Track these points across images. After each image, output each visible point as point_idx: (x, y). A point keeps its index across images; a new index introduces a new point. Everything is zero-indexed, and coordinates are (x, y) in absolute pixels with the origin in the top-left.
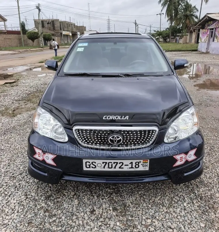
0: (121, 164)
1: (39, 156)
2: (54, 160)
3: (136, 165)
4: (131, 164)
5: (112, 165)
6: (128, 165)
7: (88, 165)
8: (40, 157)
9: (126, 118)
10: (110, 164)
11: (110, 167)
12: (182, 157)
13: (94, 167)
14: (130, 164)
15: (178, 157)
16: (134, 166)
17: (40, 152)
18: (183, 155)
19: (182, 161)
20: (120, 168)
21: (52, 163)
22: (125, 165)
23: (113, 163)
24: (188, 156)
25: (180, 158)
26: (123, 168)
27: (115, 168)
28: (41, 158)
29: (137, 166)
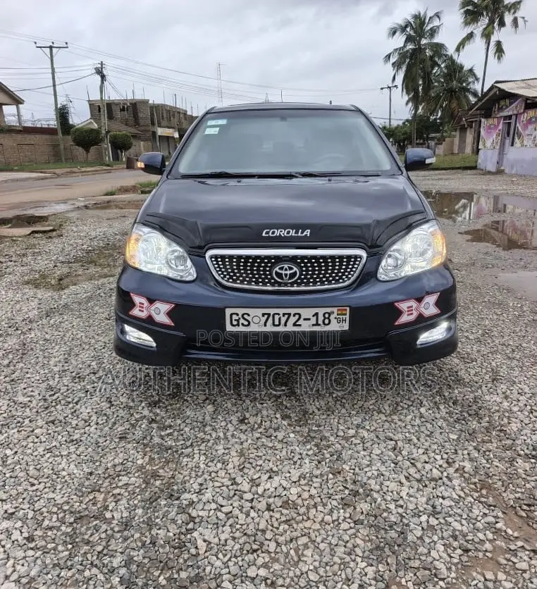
0: (297, 317)
1: (140, 310)
2: (169, 314)
3: (325, 318)
4: (315, 317)
5: (280, 319)
6: (309, 319)
7: (235, 320)
8: (143, 311)
9: (305, 233)
10: (277, 317)
11: (277, 323)
12: (412, 307)
13: (246, 323)
14: (313, 316)
15: (403, 306)
16: (320, 322)
17: (144, 301)
18: (413, 303)
19: (412, 314)
20: (295, 325)
21: (166, 320)
22: (305, 319)
23: (281, 315)
24: (423, 305)
25: (408, 308)
26: (300, 325)
27: (285, 325)
28: (143, 315)
29: (327, 321)
